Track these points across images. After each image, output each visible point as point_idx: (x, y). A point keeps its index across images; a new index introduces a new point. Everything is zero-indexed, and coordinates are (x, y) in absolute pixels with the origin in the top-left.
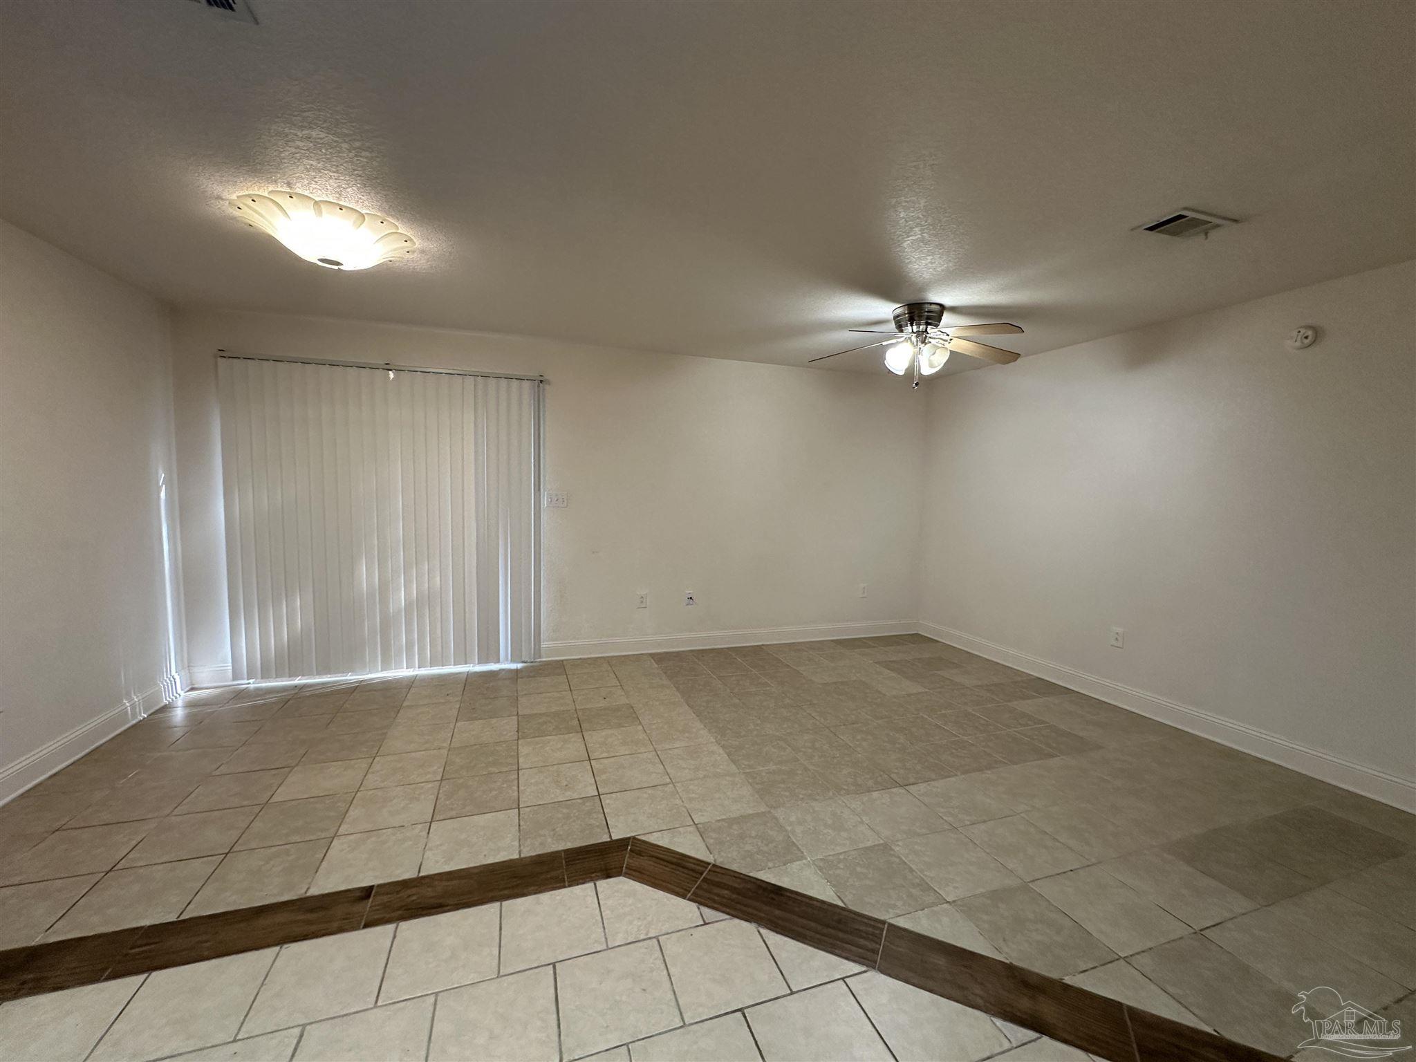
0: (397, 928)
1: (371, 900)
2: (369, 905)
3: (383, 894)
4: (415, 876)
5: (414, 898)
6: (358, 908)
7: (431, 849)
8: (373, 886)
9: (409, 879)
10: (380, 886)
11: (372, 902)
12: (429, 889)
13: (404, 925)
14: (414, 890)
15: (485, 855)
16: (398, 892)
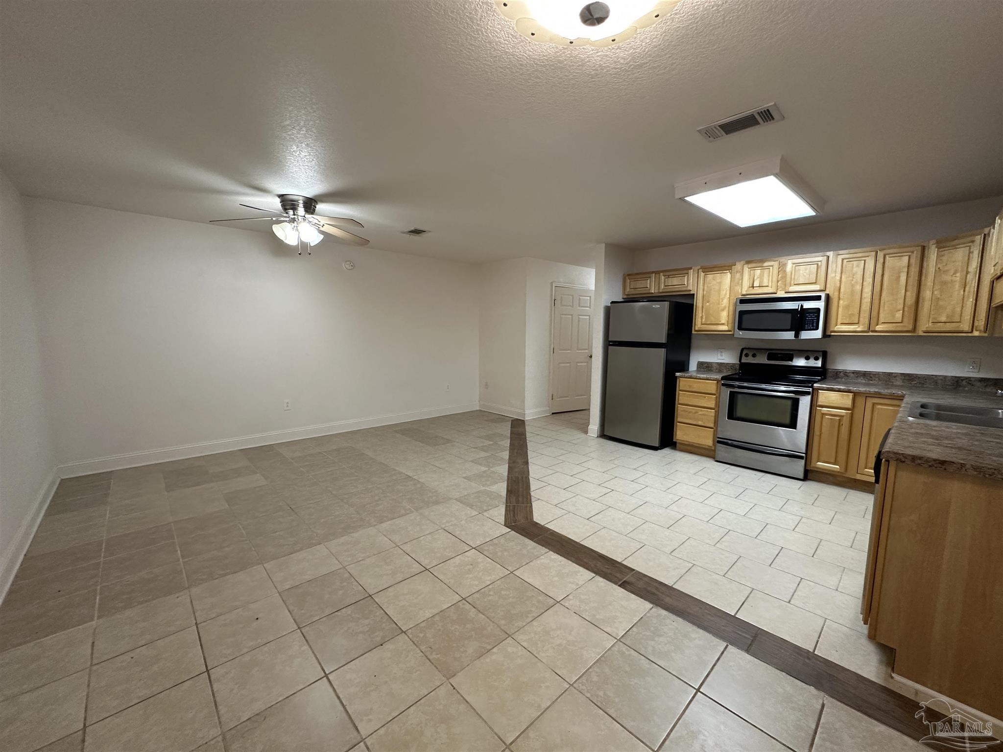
0: (623, 561)
1: (624, 579)
2: (627, 577)
3: (618, 578)
4: (597, 576)
5: (607, 566)
6: (632, 580)
7: (577, 584)
8: (619, 586)
9: (601, 577)
10: (615, 583)
11: (624, 578)
12: (598, 565)
13: (619, 560)
14: (604, 570)
15: (560, 562)
16: (611, 574)
